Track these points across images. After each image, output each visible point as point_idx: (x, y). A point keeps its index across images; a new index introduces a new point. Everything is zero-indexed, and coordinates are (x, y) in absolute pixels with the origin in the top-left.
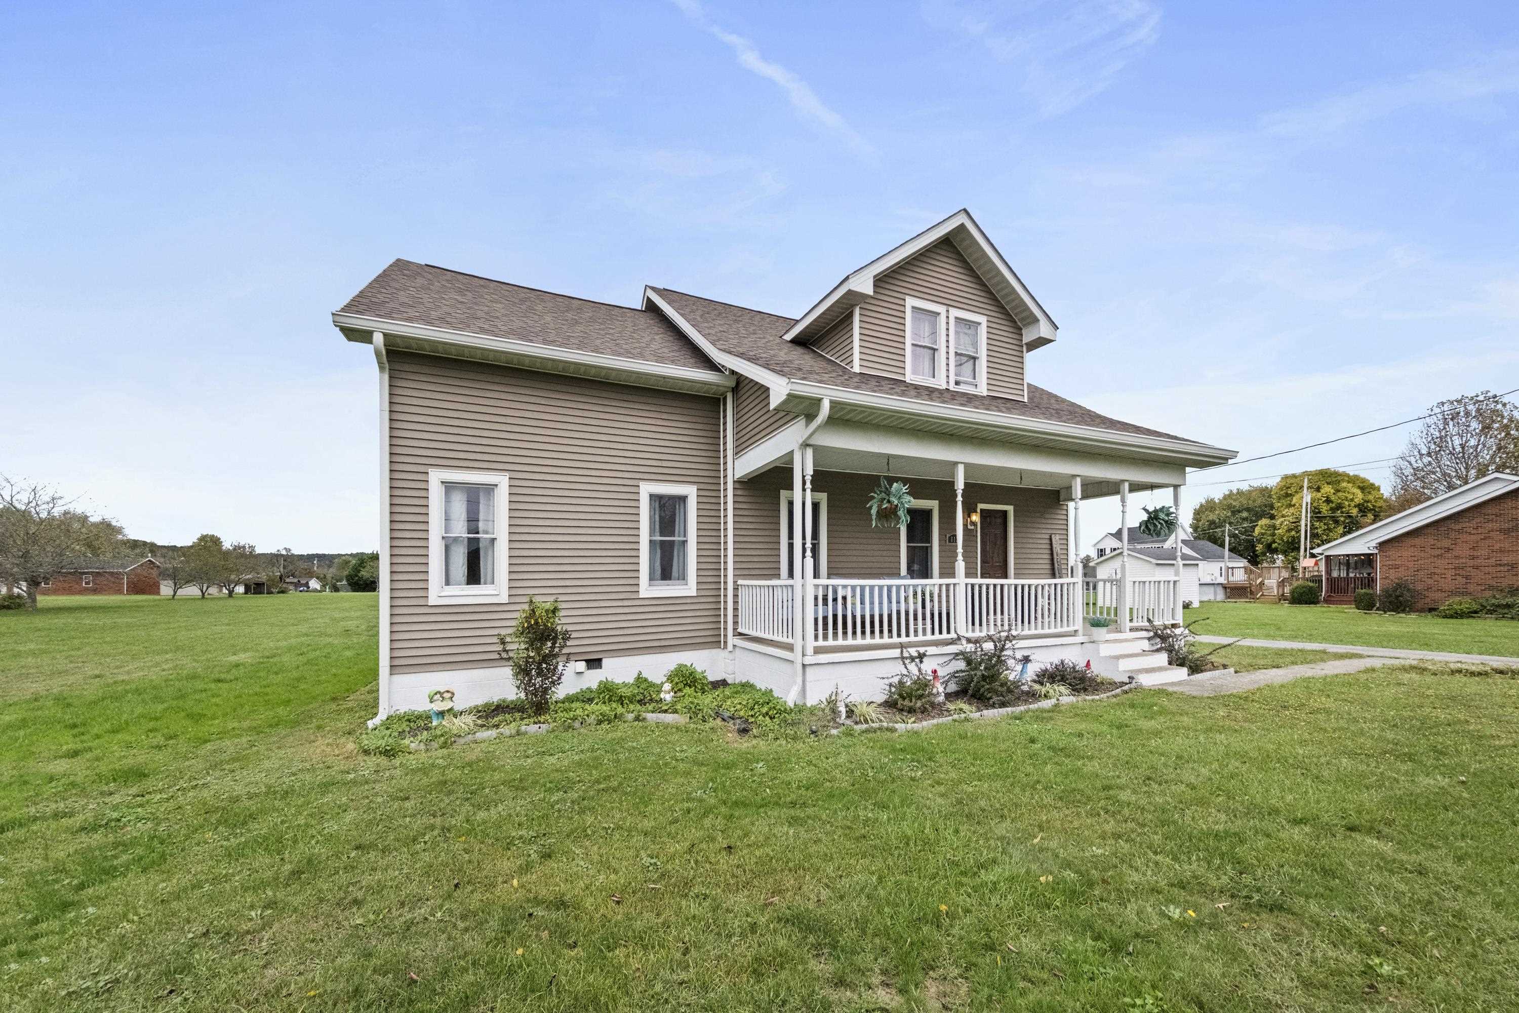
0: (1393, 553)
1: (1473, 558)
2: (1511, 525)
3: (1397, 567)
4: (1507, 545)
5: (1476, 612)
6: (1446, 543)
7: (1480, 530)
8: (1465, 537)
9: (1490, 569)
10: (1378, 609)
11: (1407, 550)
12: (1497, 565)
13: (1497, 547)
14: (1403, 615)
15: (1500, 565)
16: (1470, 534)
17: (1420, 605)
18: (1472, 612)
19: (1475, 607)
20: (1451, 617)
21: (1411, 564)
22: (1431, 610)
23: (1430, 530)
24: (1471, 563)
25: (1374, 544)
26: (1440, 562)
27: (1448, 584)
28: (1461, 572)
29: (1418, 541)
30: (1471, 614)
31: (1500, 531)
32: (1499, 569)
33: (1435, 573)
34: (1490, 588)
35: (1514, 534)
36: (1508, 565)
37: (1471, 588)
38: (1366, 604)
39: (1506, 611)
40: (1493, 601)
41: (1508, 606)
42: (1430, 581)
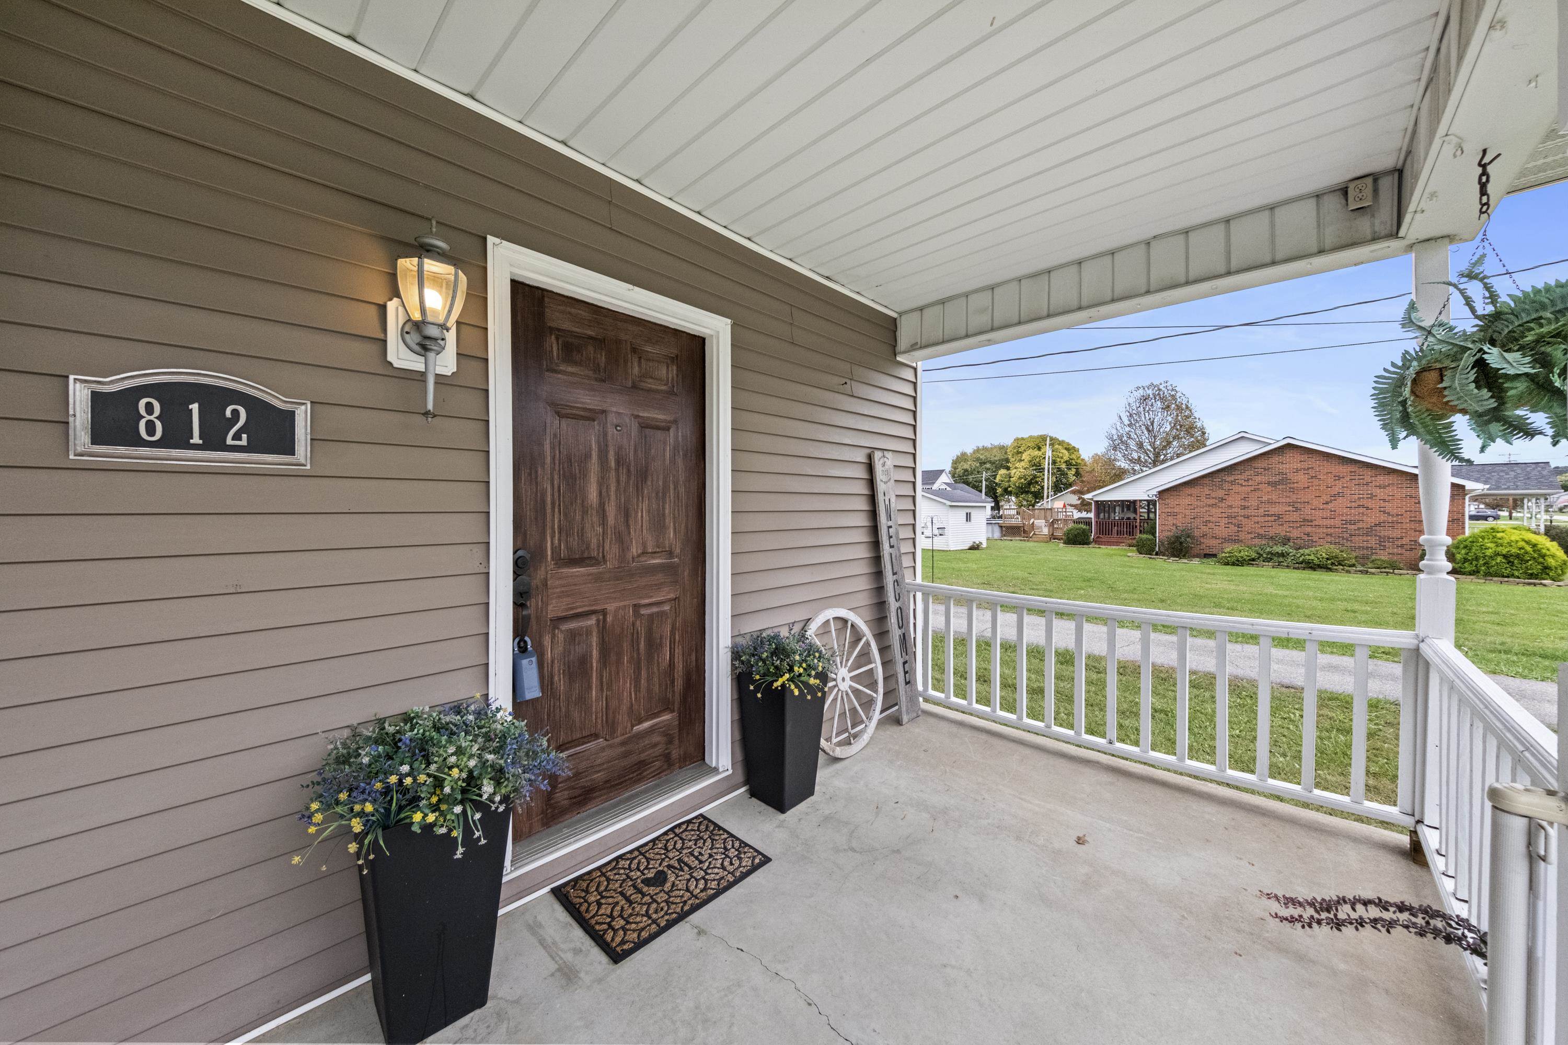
0: (1172, 501)
1: (1245, 508)
2: (1277, 478)
3: (1175, 515)
4: (1274, 497)
5: (1253, 560)
6: (1221, 493)
7: (1250, 483)
8: (1236, 488)
9: (1259, 519)
10: (1157, 554)
11: (1183, 502)
12: (1265, 515)
13: (1265, 498)
14: (1185, 561)
15: (1268, 515)
16: (1242, 485)
17: (1196, 551)
18: (1250, 560)
19: (1254, 555)
20: (1233, 564)
21: (1188, 512)
22: (1207, 556)
23: (1206, 481)
24: (1242, 512)
25: (1155, 492)
26: (1213, 511)
27: (1222, 531)
28: (1233, 521)
29: (1195, 491)
30: (1250, 562)
31: (1269, 483)
32: (1267, 519)
33: (1210, 522)
34: (1260, 536)
35: (1281, 487)
36: (1275, 515)
37: (1242, 536)
38: (1147, 549)
39: (1281, 559)
40: (1268, 549)
41: (1282, 555)
42: (1205, 529)
